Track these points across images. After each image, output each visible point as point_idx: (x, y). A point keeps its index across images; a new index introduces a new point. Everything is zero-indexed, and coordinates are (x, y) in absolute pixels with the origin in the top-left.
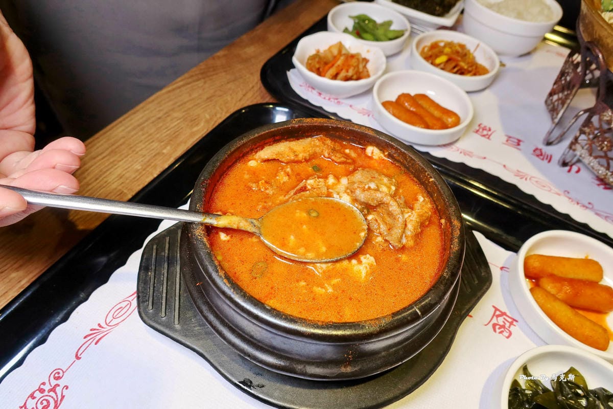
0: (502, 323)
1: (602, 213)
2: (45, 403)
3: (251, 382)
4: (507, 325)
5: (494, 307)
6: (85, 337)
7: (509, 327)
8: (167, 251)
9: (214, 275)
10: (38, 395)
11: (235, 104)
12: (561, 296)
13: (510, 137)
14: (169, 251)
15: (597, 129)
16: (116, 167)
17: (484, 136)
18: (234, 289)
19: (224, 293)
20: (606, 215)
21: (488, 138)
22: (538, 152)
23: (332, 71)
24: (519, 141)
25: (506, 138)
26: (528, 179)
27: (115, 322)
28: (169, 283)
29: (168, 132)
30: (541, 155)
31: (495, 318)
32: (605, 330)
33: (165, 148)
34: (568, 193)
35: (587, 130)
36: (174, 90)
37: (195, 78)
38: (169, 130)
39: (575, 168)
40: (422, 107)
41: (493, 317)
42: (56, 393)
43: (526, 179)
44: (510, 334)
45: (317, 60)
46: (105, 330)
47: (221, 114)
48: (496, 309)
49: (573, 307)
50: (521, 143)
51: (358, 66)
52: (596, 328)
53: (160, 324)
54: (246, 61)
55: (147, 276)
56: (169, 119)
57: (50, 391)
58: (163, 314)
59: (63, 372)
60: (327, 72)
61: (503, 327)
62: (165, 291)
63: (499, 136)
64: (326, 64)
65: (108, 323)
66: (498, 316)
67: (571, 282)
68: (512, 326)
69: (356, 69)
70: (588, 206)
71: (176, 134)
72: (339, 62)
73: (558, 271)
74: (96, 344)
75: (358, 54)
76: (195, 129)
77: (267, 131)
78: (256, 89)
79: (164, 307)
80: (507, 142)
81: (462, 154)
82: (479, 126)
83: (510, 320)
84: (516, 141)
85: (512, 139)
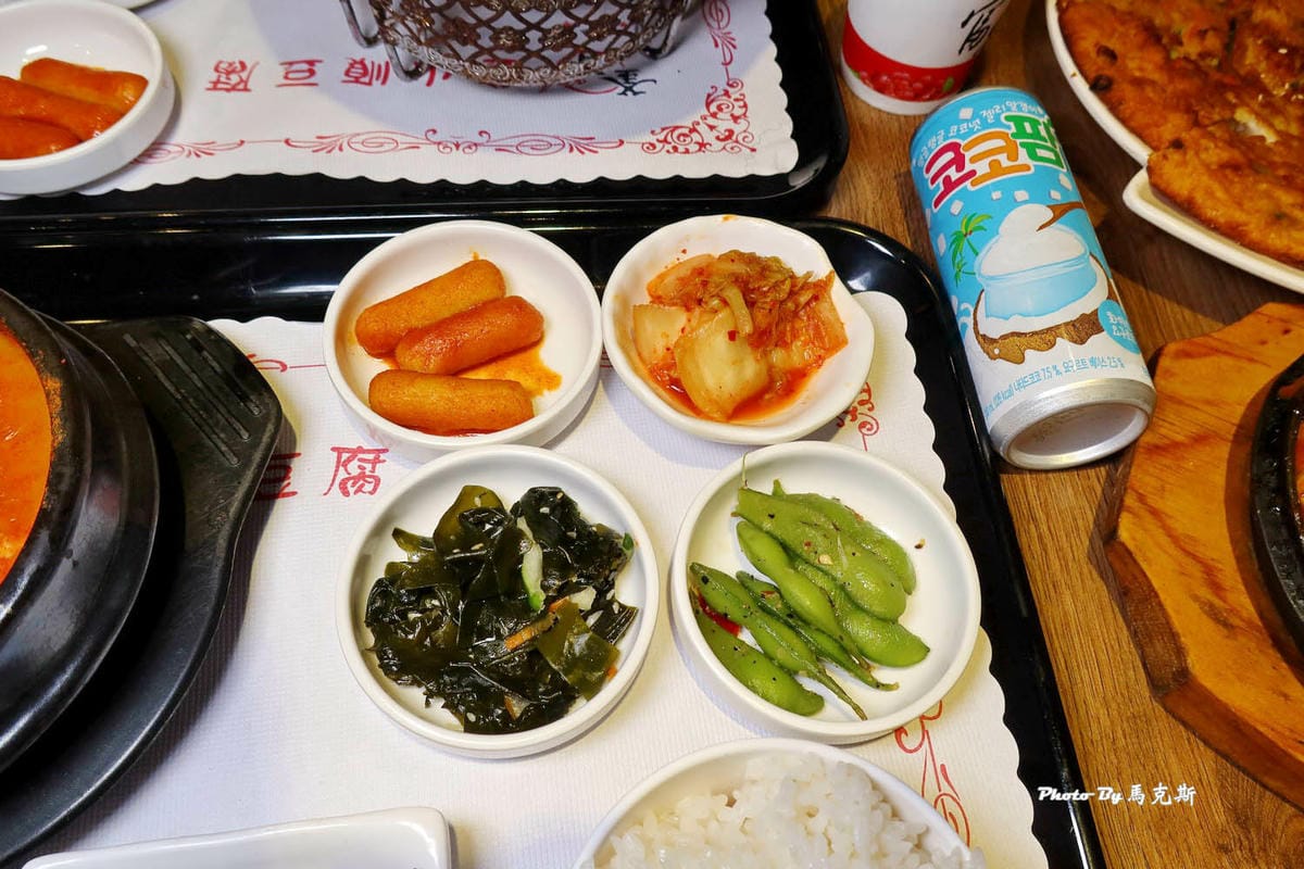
0: (356, 472)
1: (509, 142)
4: (368, 467)
5: (334, 449)
7: (373, 470)
12: (434, 364)
13: (291, 64)
17: (234, 88)
20: (515, 142)
21: (246, 89)
22: (358, 70)
24: (311, 63)
25: (281, 71)
26: (345, 146)
31: (341, 468)
32: (519, 385)
34: (434, 131)
41: (337, 471)
43: (341, 149)
44: (377, 481)
48: (339, 450)
49: (455, 370)
50: (317, 67)
61: (362, 476)
63: (267, 73)
66: (345, 464)
67: (440, 327)
68: (378, 466)
70: (482, 140)
80: (286, 78)
81: (193, 156)
82: (216, 69)
83: (371, 456)
84: (305, 67)
85: (295, 67)
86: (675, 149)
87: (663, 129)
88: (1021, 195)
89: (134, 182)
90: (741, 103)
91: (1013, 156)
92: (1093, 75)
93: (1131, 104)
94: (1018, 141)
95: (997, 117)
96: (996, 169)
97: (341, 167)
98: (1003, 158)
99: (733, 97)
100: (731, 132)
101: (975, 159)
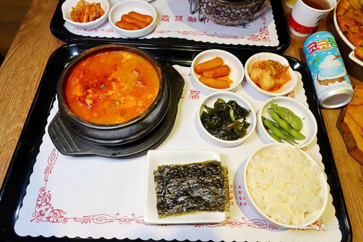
0: (195, 95)
1: (220, 36)
2: (45, 200)
3: (115, 154)
4: (197, 94)
6: (45, 173)
8: (58, 128)
9: (84, 124)
10: (39, 199)
11: (47, 51)
12: (211, 76)
13: (177, 16)
14: (59, 127)
15: (204, 3)
16: (9, 106)
17: (166, 20)
18: (93, 125)
19: (90, 128)
20: (222, 36)
21: (168, 21)
22: (190, 19)
23: (85, 17)
24: (181, 17)
25: (175, 18)
26: (189, 34)
27: (53, 163)
28: (66, 138)
29: (23, 79)
30: (192, 20)
32: (227, 81)
33: (26, 88)
34: (206, 32)
35: (201, 4)
36: (11, 57)
37: (18, 46)
38: (22, 78)
39: (206, 20)
40: (134, 19)
41: (191, 94)
42: (47, 195)
44: (199, 97)
45: (75, 14)
46: (51, 167)
47: (43, 59)
48: (191, 91)
49: (215, 77)
50: (182, 17)
51: (96, 10)
52: (224, 82)
53: (72, 153)
54: (38, 26)
55: (56, 140)
56: (18, 73)
57: (43, 196)
58: (71, 149)
59: (44, 188)
60: (83, 18)
61: (196, 96)
62: (67, 141)
63: (172, 18)
64: (81, 14)
65: (50, 164)
66: (193, 93)
67: (212, 69)
68: (199, 94)
69: (96, 12)
70: (215, 35)
71: (27, 78)
72: (87, 11)
73: (207, 67)
74: (50, 173)
75: (94, 3)
76: (35, 72)
77: (73, 63)
78: (52, 39)
79: (70, 146)
80: (176, 19)
81: (160, 33)
82: (162, 16)
83: (197, 92)
84: (180, 17)
85: (178, 17)
86: (254, 40)
87: (251, 36)
88: (329, 53)
89: (149, 37)
90: (267, 32)
91: (328, 45)
92: (343, 31)
93: (352, 37)
94: (329, 42)
95: (325, 37)
96: (324, 48)
97: (189, 38)
98: (326, 46)
99: (266, 30)
100: (265, 37)
101: (319, 46)
